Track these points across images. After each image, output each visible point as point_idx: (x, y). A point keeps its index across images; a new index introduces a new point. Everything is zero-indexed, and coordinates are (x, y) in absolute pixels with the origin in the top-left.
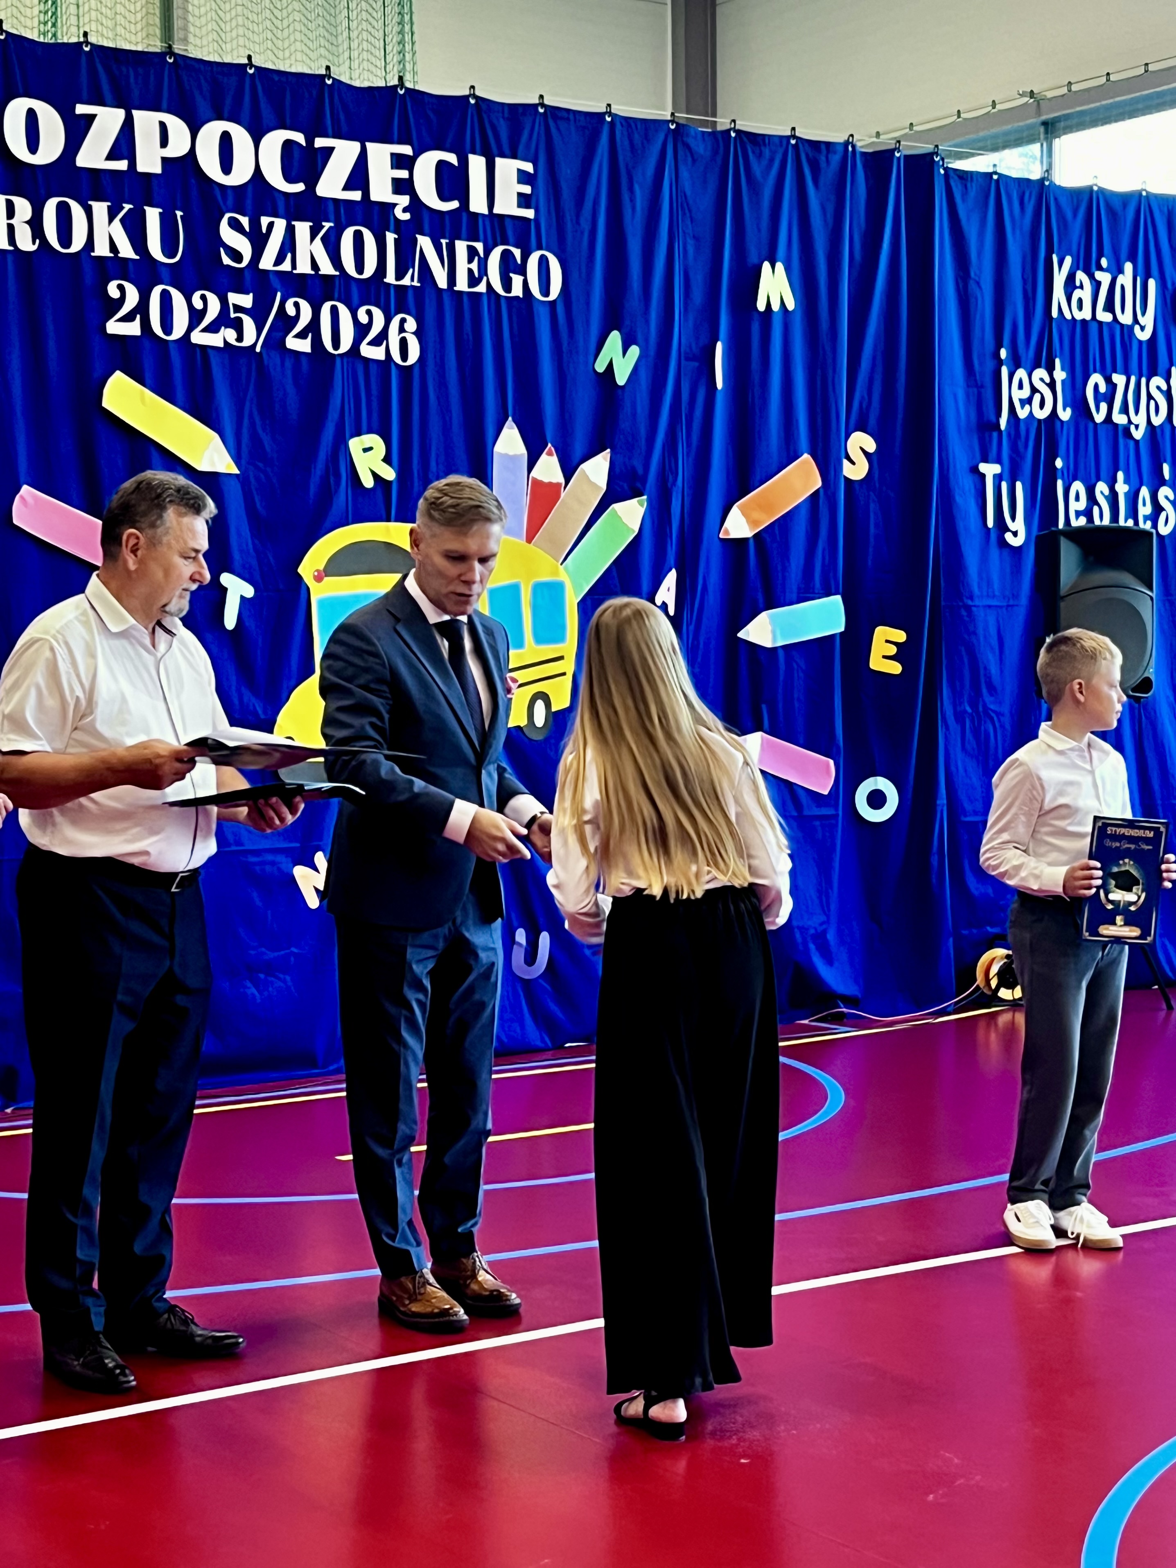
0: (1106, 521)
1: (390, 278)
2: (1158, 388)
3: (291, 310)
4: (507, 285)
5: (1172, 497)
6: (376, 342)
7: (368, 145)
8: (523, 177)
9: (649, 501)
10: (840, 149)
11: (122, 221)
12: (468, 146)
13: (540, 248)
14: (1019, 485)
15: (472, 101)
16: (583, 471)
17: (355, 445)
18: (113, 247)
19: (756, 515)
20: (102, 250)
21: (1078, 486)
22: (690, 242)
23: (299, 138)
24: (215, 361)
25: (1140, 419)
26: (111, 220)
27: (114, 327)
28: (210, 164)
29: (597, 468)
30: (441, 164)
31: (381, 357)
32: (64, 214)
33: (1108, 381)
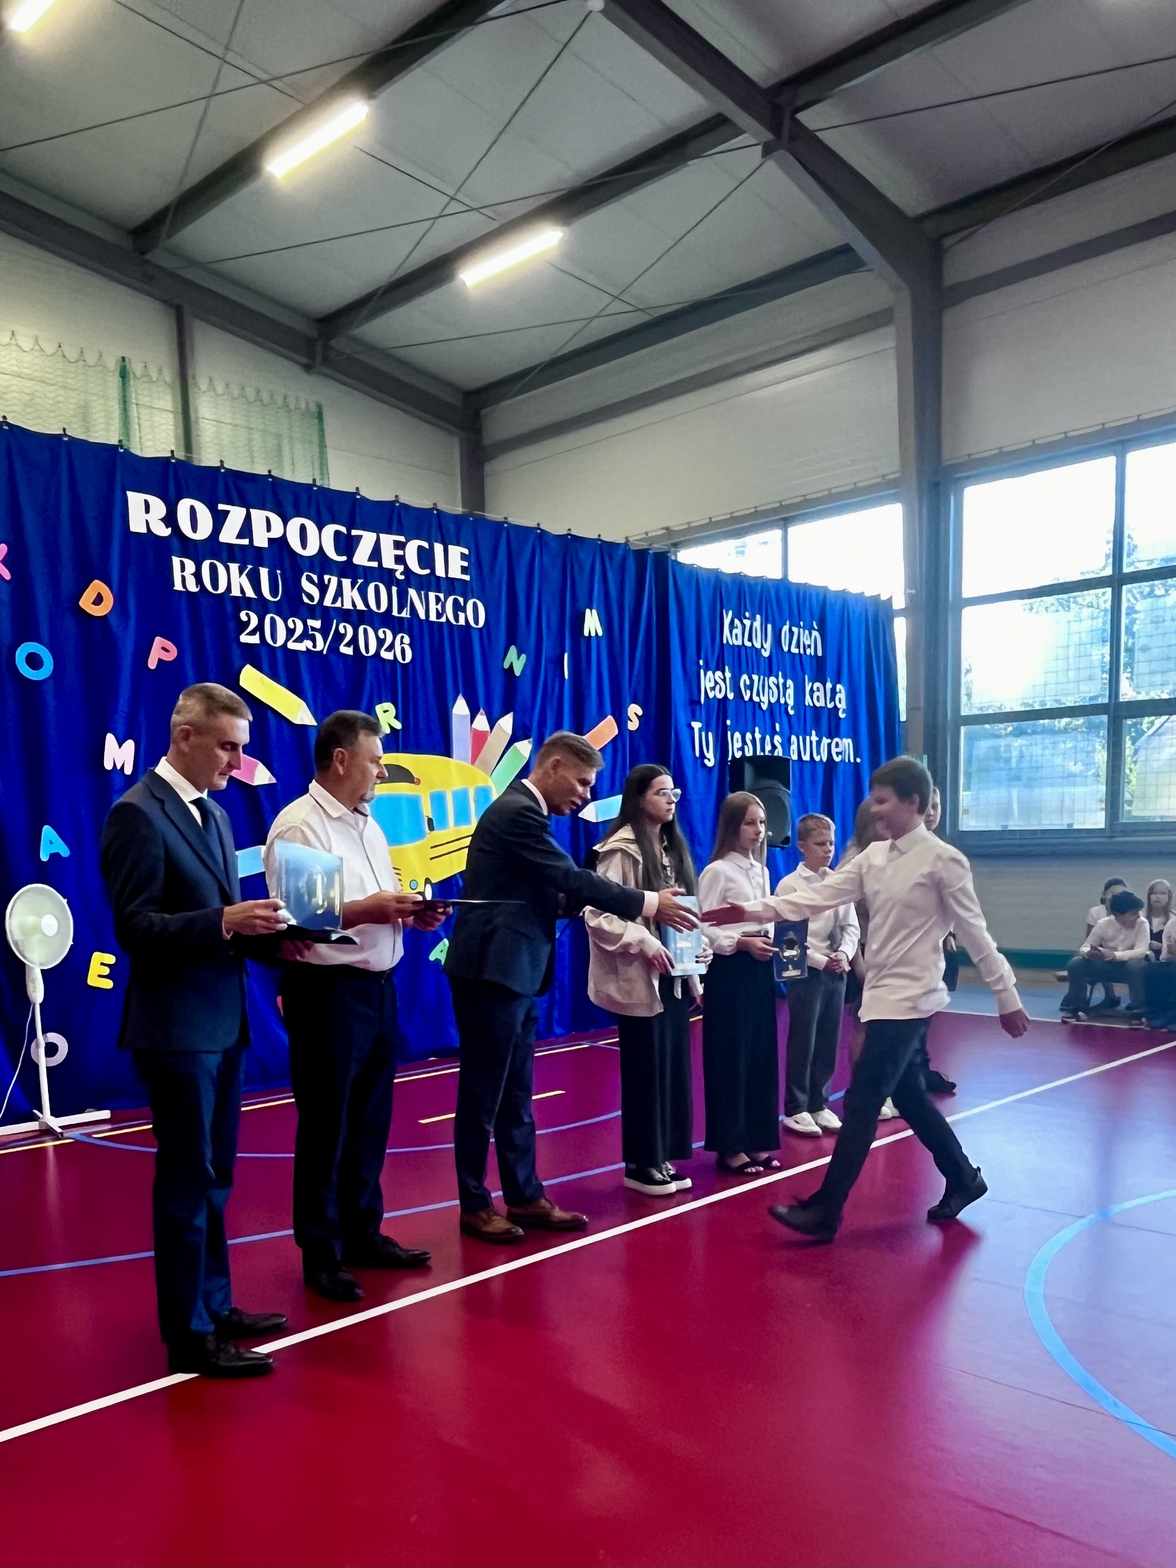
0: (751, 754)
1: (395, 613)
2: (773, 682)
3: (342, 631)
4: (456, 618)
5: (780, 741)
6: (388, 650)
7: (381, 535)
8: (463, 557)
9: (533, 740)
10: (623, 547)
11: (246, 575)
12: (434, 539)
13: (473, 598)
14: (710, 734)
15: (435, 512)
16: (499, 724)
17: (379, 709)
18: (242, 591)
20: (236, 592)
21: (737, 735)
22: (549, 600)
23: (343, 529)
24: (300, 658)
25: (765, 699)
26: (240, 574)
27: (244, 638)
28: (294, 542)
29: (506, 723)
30: (420, 548)
31: (392, 658)
32: (213, 570)
33: (750, 678)
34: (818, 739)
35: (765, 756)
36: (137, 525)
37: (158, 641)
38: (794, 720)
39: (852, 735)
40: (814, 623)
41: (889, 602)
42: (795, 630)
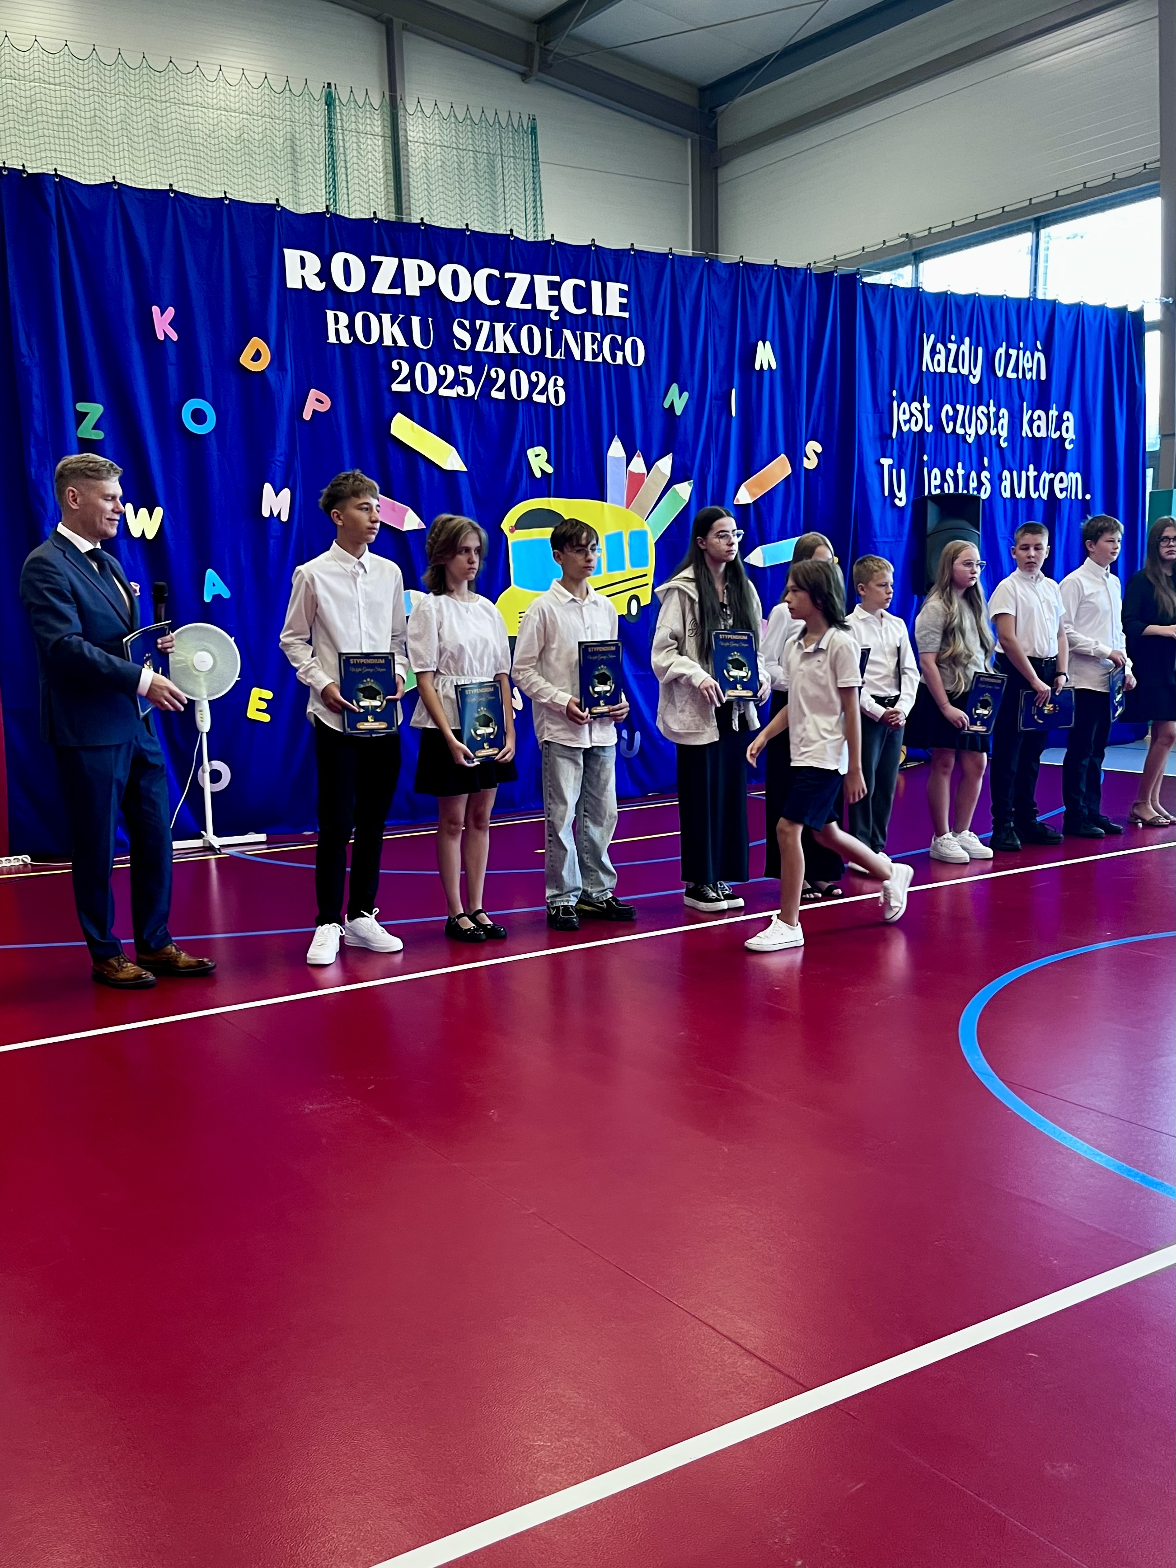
1: (549, 355)
2: (982, 412)
3: (493, 375)
4: (614, 357)
5: (989, 477)
6: (541, 393)
7: (535, 276)
8: (622, 293)
9: (693, 482)
10: (802, 272)
11: (398, 324)
12: (591, 277)
13: (632, 335)
14: (903, 471)
15: (593, 248)
16: (657, 466)
17: (531, 453)
18: (394, 340)
19: (755, 490)
20: (388, 342)
21: (936, 471)
22: (717, 330)
23: (496, 273)
24: (452, 404)
25: (972, 431)
26: (392, 325)
27: (396, 387)
28: (446, 290)
29: (665, 465)
30: (576, 287)
31: (544, 401)
32: (366, 321)
33: (954, 408)
34: (1036, 473)
35: (968, 496)
36: (293, 282)
37: (313, 393)
38: (1008, 455)
39: (1081, 470)
40: (1038, 343)
41: (1138, 315)
42: (1013, 352)
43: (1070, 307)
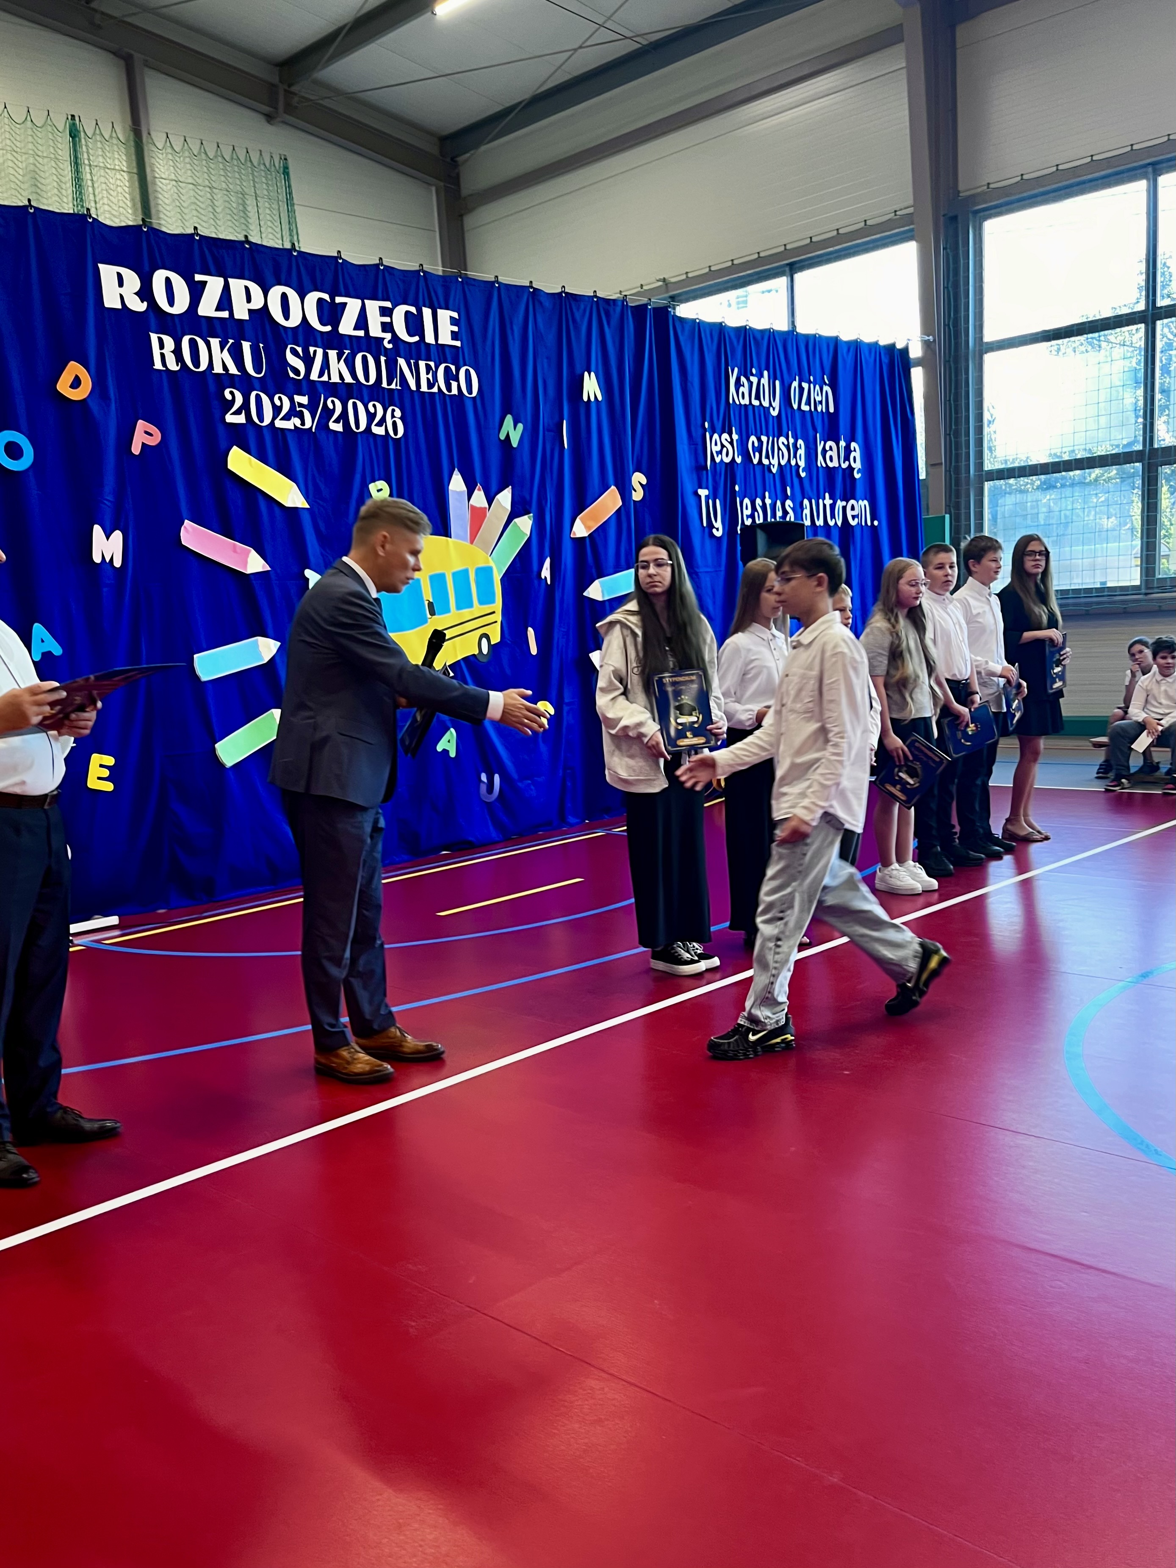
0: (761, 521)
1: (384, 384)
2: (783, 443)
3: (331, 406)
4: (449, 388)
5: (792, 506)
6: (379, 424)
8: (453, 321)
9: (534, 517)
10: (620, 304)
11: (228, 350)
12: (421, 302)
13: (465, 365)
14: (718, 501)
15: (422, 274)
16: (498, 499)
17: (373, 487)
18: (225, 367)
19: (590, 523)
20: (218, 369)
21: (747, 501)
22: (545, 361)
23: (326, 297)
24: (290, 438)
25: (775, 462)
26: (222, 351)
27: (230, 418)
28: (276, 313)
29: (505, 498)
30: (407, 313)
31: (383, 433)
32: (193, 345)
33: (759, 440)
34: (831, 502)
35: (776, 524)
36: (111, 301)
37: (141, 425)
38: (806, 484)
39: (868, 497)
40: (825, 377)
41: (905, 351)
42: (805, 385)
43: (849, 344)
